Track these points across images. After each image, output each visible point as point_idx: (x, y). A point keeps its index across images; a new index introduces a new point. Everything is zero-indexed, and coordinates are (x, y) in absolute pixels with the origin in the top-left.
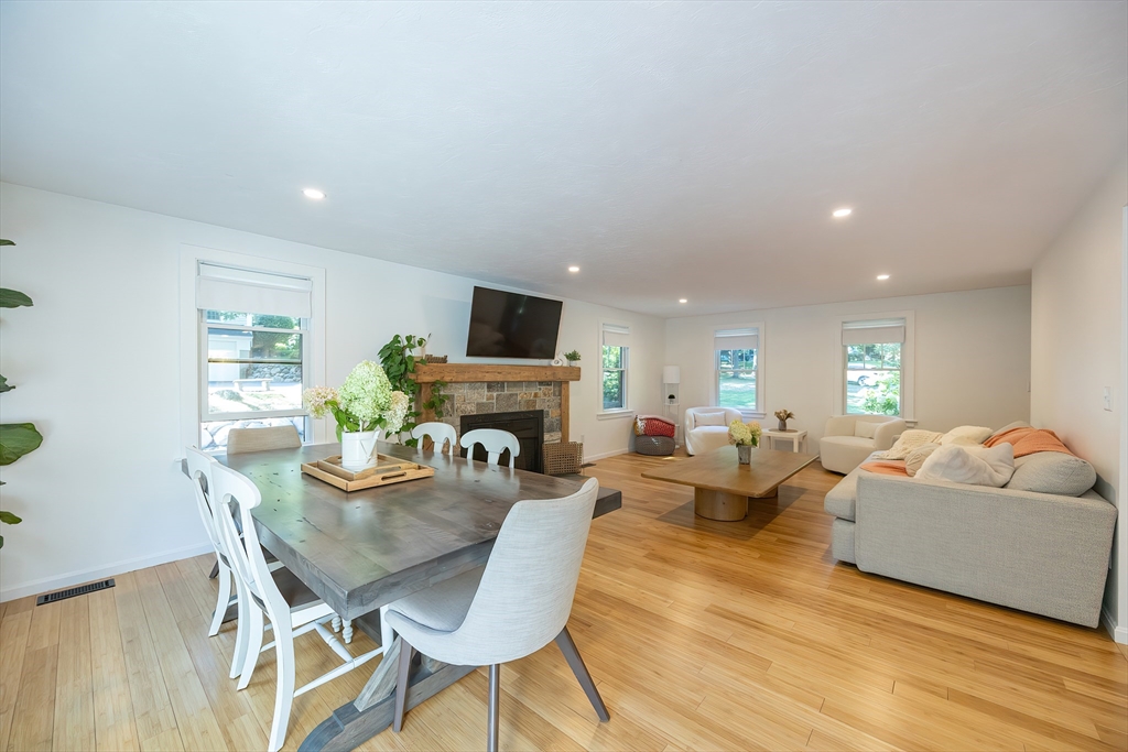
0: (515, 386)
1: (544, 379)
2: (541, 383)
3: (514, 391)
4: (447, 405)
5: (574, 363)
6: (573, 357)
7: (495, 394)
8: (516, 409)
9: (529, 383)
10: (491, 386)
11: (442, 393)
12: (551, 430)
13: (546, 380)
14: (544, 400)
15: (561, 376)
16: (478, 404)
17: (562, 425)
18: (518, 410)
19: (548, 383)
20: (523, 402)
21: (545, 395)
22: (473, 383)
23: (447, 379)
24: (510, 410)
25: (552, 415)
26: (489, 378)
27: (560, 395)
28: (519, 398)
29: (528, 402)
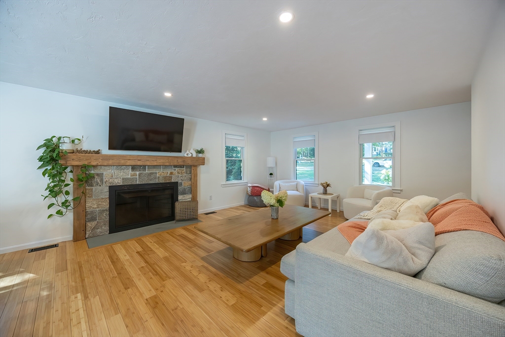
0: (154, 168)
1: (176, 164)
2: (175, 166)
3: (154, 171)
4: (97, 179)
5: (200, 155)
6: (201, 152)
7: (138, 173)
8: (157, 181)
9: (166, 167)
10: (134, 168)
11: (92, 172)
12: (184, 193)
13: (178, 164)
14: (178, 176)
15: (190, 162)
16: (123, 179)
17: (193, 190)
18: (157, 182)
19: (181, 166)
20: (161, 178)
21: (178, 173)
22: (119, 166)
23: (94, 163)
24: (151, 182)
25: (185, 184)
26: (133, 163)
27: (191, 173)
28: (158, 175)
29: (165, 178)
